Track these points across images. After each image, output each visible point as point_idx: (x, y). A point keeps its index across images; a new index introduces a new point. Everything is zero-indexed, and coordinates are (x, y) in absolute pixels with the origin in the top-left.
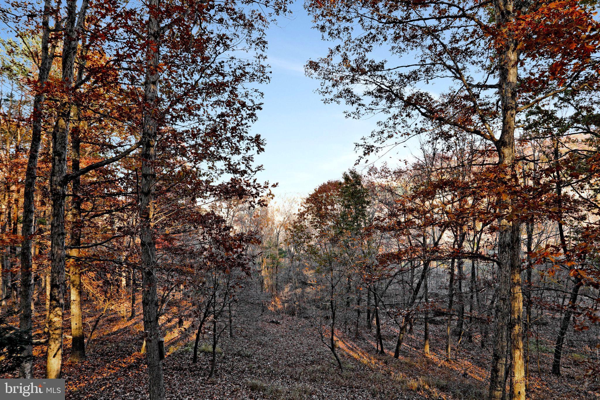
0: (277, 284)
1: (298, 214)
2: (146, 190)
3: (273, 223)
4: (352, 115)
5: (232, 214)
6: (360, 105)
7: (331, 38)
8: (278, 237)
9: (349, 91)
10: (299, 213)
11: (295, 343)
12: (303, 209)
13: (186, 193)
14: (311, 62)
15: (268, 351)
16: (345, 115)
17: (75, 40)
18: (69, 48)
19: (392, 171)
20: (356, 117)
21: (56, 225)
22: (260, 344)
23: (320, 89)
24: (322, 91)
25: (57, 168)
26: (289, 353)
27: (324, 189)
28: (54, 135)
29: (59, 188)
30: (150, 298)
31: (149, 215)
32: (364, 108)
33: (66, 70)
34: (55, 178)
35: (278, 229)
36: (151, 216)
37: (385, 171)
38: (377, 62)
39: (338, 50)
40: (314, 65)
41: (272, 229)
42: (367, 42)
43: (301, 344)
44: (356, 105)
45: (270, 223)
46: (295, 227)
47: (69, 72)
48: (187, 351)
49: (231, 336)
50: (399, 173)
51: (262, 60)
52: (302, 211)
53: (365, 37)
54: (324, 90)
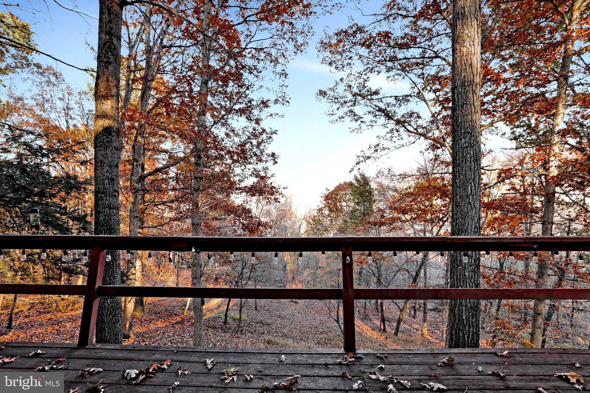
0: (297, 270)
1: (317, 210)
2: (196, 188)
3: (296, 217)
4: (356, 131)
5: (261, 207)
6: (362, 122)
7: (337, 71)
8: (300, 229)
9: (352, 112)
10: (318, 208)
11: (309, 318)
12: (322, 206)
13: (222, 190)
14: (320, 91)
15: (285, 322)
16: (350, 130)
17: (150, 81)
18: (146, 86)
19: (397, 174)
20: (358, 131)
21: (133, 210)
22: (279, 317)
23: (327, 112)
24: (329, 113)
25: (135, 170)
26: (302, 325)
27: (340, 188)
28: (133, 147)
29: (136, 184)
30: (197, 262)
31: (198, 205)
32: (365, 125)
33: (143, 102)
34: (133, 178)
35: (300, 223)
36: (199, 206)
37: (391, 175)
38: (373, 90)
39: (342, 81)
40: (322, 93)
41: (294, 222)
42: (366, 75)
43: (314, 319)
44: (359, 122)
45: (293, 216)
46: (314, 221)
47: (145, 103)
48: (219, 317)
49: (256, 309)
50: (404, 176)
51: (284, 88)
52: (320, 207)
53: (365, 71)
54: (331, 112)
